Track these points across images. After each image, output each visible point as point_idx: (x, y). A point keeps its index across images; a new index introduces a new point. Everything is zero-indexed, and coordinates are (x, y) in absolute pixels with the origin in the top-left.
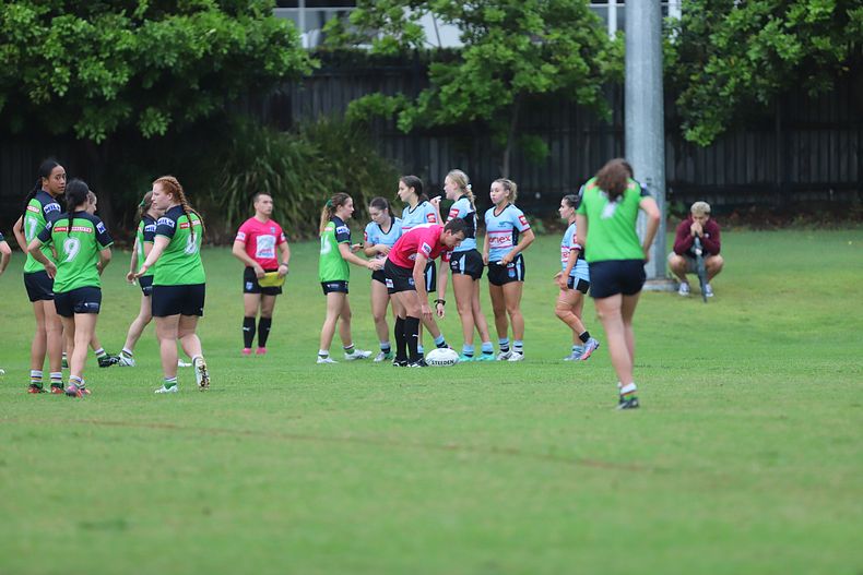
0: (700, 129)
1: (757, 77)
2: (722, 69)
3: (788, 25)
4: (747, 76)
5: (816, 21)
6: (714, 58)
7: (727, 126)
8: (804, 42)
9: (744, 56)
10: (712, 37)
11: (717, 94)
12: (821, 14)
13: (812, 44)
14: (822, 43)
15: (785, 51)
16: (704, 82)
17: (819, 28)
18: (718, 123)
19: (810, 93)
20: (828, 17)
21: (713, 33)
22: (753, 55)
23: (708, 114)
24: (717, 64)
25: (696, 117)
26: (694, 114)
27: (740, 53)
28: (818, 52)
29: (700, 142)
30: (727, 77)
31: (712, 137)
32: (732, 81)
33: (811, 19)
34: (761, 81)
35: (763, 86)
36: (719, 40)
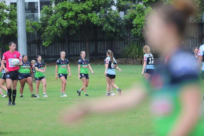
0: (46, 42)
1: (58, 30)
2: (50, 28)
3: (64, 18)
4: (56, 30)
5: (71, 17)
6: (48, 26)
7: (52, 42)
8: (68, 22)
9: (55, 25)
10: (48, 21)
11: (49, 34)
12: (71, 15)
13: (70, 22)
14: (72, 22)
15: (64, 24)
16: (47, 31)
17: (72, 19)
18: (50, 41)
19: (70, 34)
20: (73, 16)
21: (49, 20)
22: (57, 25)
23: (48, 39)
24: (49, 27)
25: (45, 40)
26: (45, 39)
27: (54, 25)
28: (71, 24)
29: (46, 46)
30: (51, 30)
31: (48, 44)
32: (53, 31)
33: (69, 17)
34: (59, 31)
35: (59, 32)
36: (50, 22)
